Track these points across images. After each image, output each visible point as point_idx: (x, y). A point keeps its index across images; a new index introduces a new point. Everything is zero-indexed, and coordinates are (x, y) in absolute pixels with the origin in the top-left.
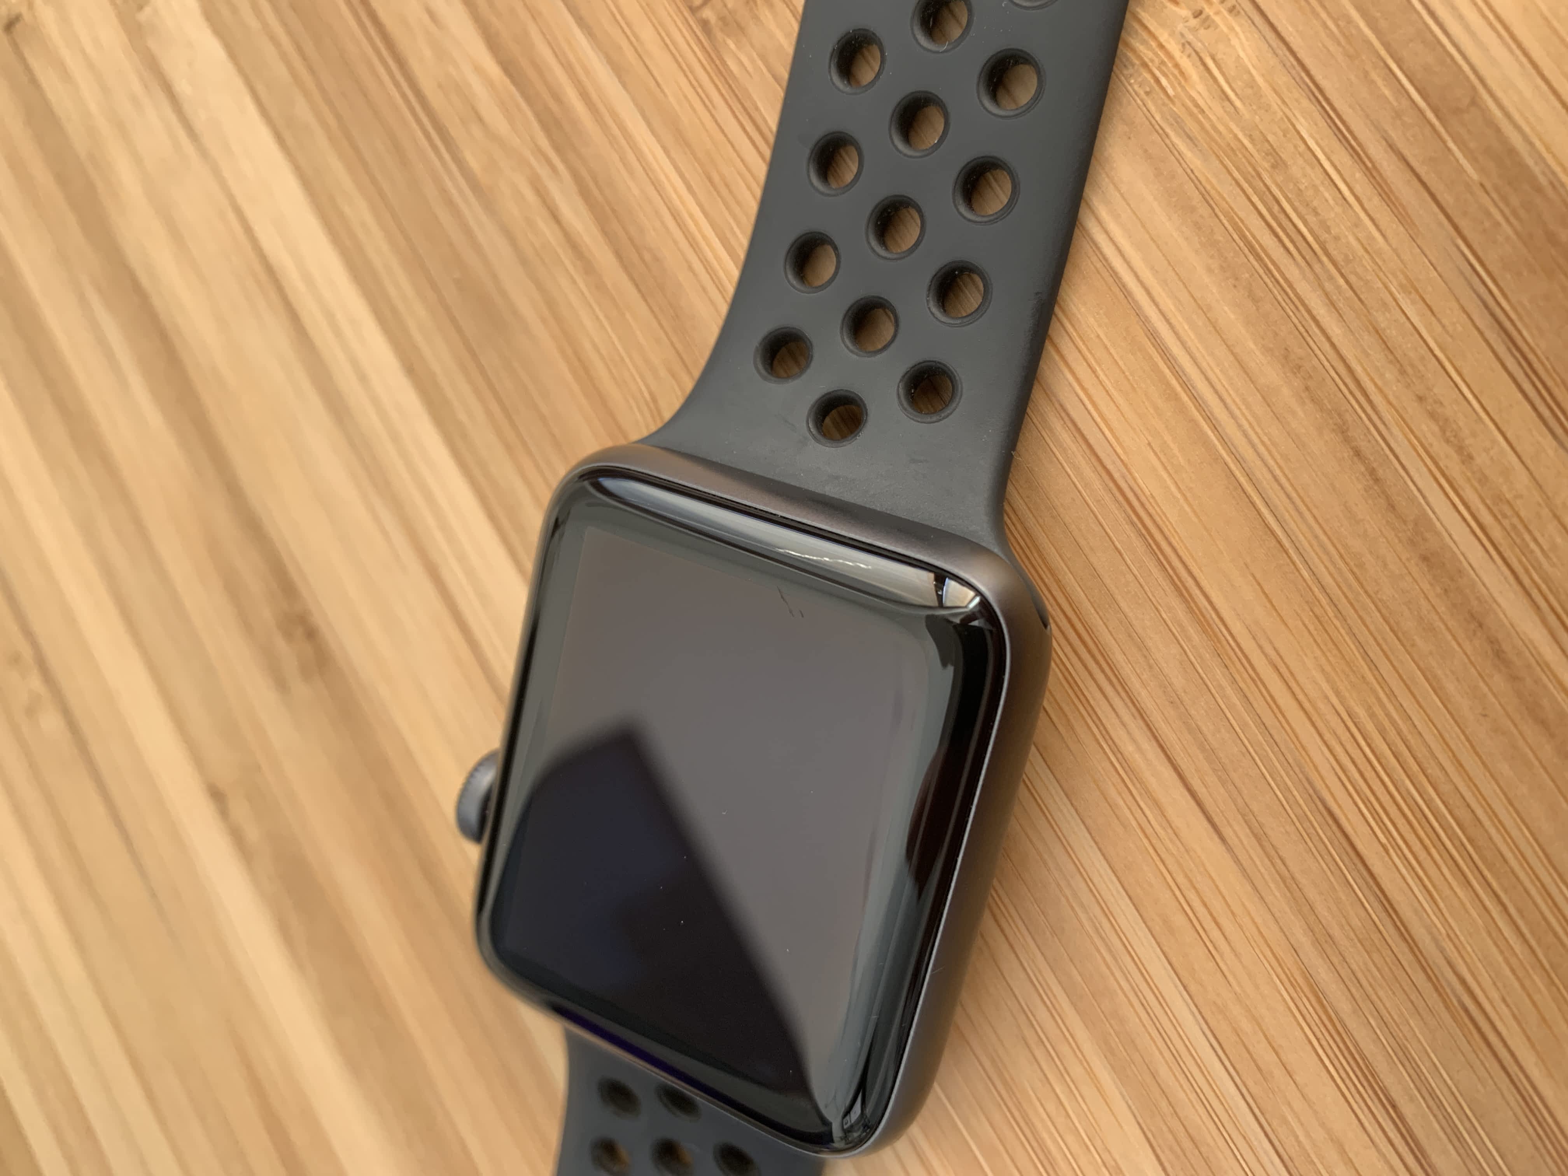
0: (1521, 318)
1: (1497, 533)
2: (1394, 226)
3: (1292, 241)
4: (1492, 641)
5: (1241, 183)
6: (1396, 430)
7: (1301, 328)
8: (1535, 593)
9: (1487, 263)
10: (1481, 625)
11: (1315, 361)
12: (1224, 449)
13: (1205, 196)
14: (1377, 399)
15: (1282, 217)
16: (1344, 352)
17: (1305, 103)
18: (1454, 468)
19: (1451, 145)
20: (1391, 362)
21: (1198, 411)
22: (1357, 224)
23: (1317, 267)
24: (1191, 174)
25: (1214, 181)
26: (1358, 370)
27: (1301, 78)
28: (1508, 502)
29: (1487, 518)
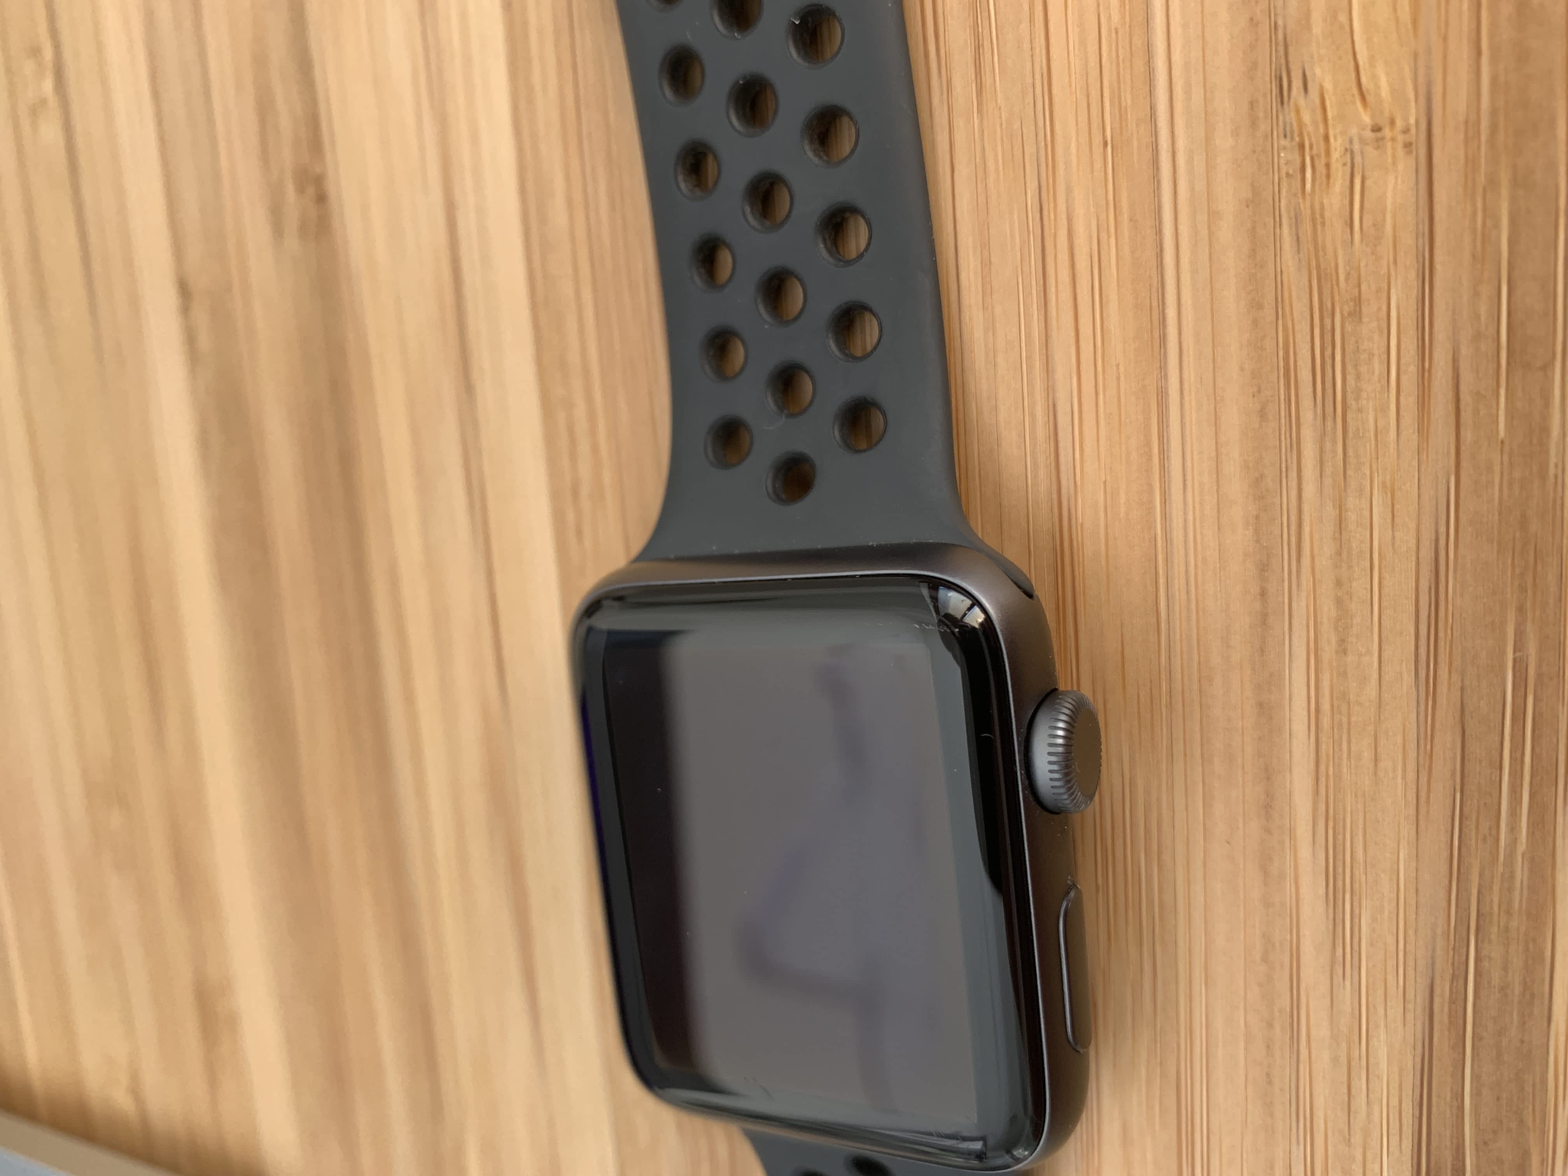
0: (1455, 570)
1: (1326, 722)
2: (1411, 431)
3: (1324, 389)
4: (1269, 795)
5: (1314, 310)
6: (1304, 594)
7: (1284, 466)
8: (1323, 780)
9: (1461, 510)
10: (1268, 779)
11: (1277, 501)
12: (1162, 524)
13: (1279, 302)
14: (1306, 561)
15: (1329, 361)
16: (1306, 507)
17: (1412, 275)
18: (1328, 652)
19: (1502, 392)
20: (1335, 539)
21: (1160, 480)
22: (1383, 409)
23: (1329, 423)
24: (1278, 275)
25: (1294, 294)
26: (1307, 529)
27: (1424, 250)
28: (1349, 703)
29: (1326, 706)
